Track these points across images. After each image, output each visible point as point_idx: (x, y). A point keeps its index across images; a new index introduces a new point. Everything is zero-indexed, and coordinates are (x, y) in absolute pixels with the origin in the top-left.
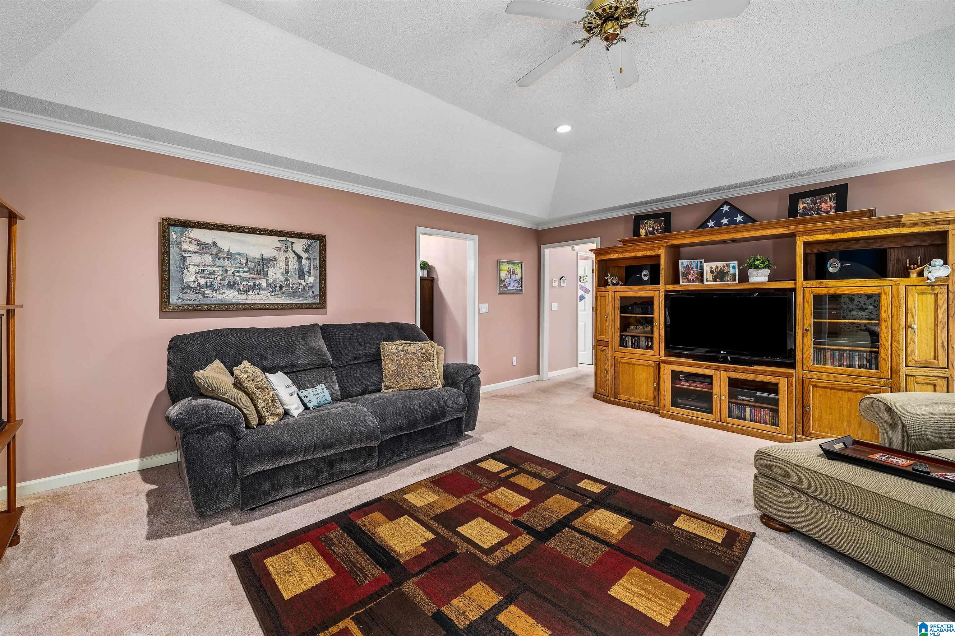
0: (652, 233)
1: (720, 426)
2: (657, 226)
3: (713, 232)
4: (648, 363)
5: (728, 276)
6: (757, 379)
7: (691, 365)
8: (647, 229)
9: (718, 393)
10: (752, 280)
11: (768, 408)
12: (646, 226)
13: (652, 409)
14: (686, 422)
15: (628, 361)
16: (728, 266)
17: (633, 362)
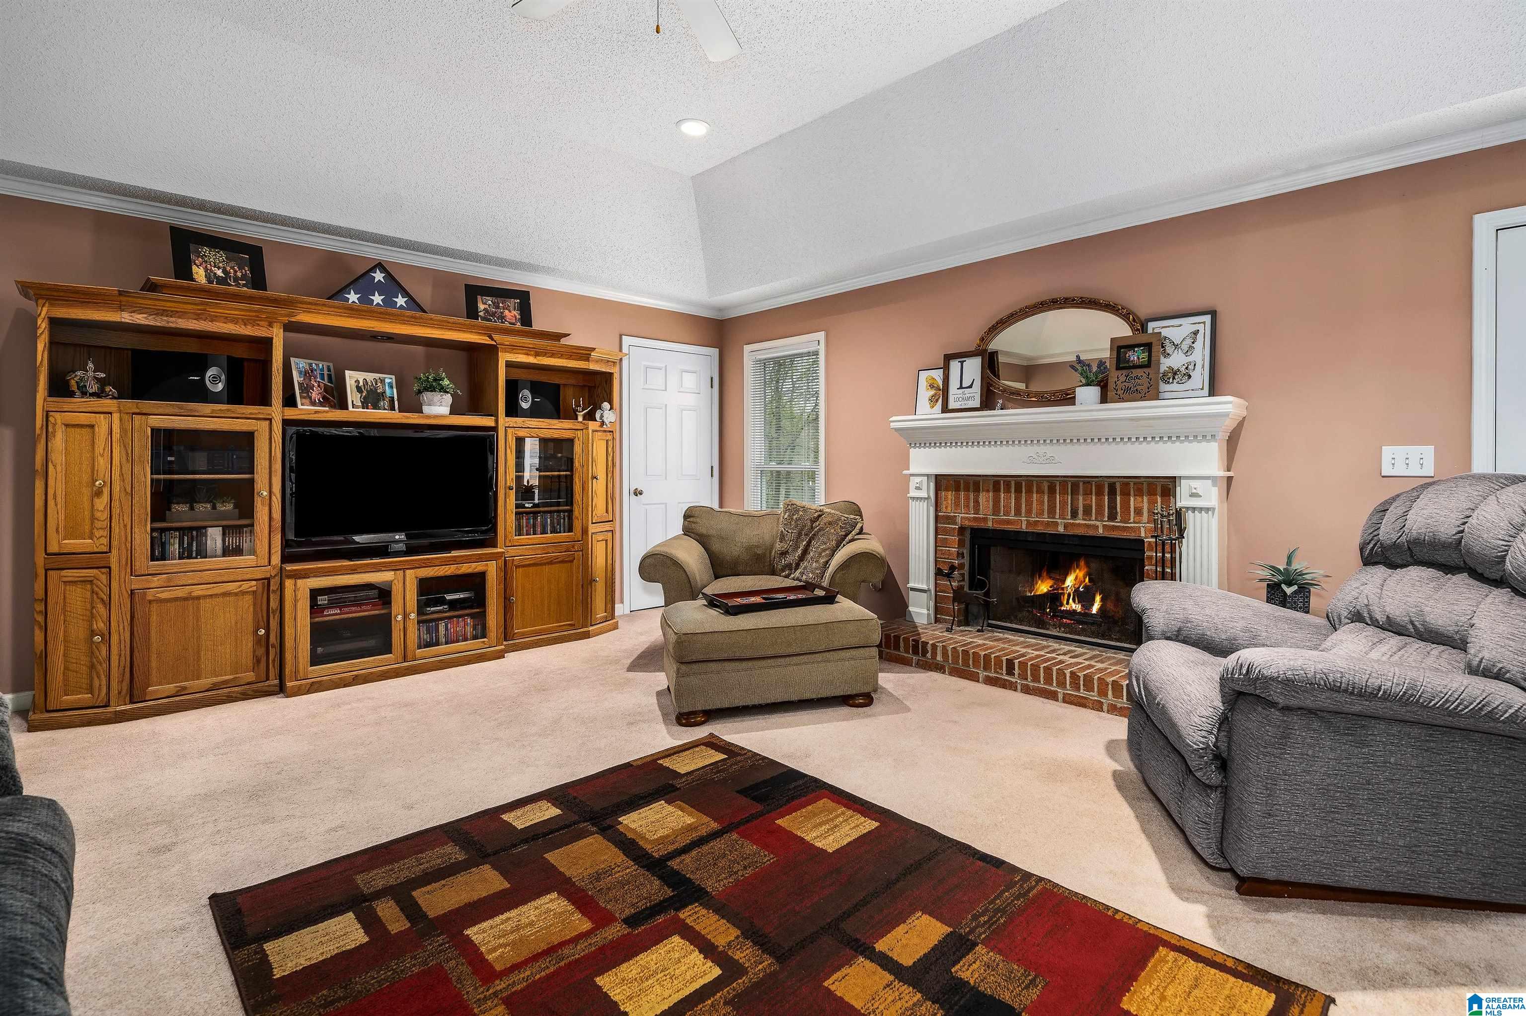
0: (222, 281)
1: (408, 668)
2: (232, 268)
3: (353, 312)
4: (241, 586)
5: (384, 400)
6: (460, 572)
7: (352, 570)
8: (211, 271)
9: (401, 610)
10: (426, 409)
11: (467, 615)
12: (206, 262)
13: (253, 691)
14: (345, 686)
15: (181, 592)
16: (382, 381)
17: (195, 594)
